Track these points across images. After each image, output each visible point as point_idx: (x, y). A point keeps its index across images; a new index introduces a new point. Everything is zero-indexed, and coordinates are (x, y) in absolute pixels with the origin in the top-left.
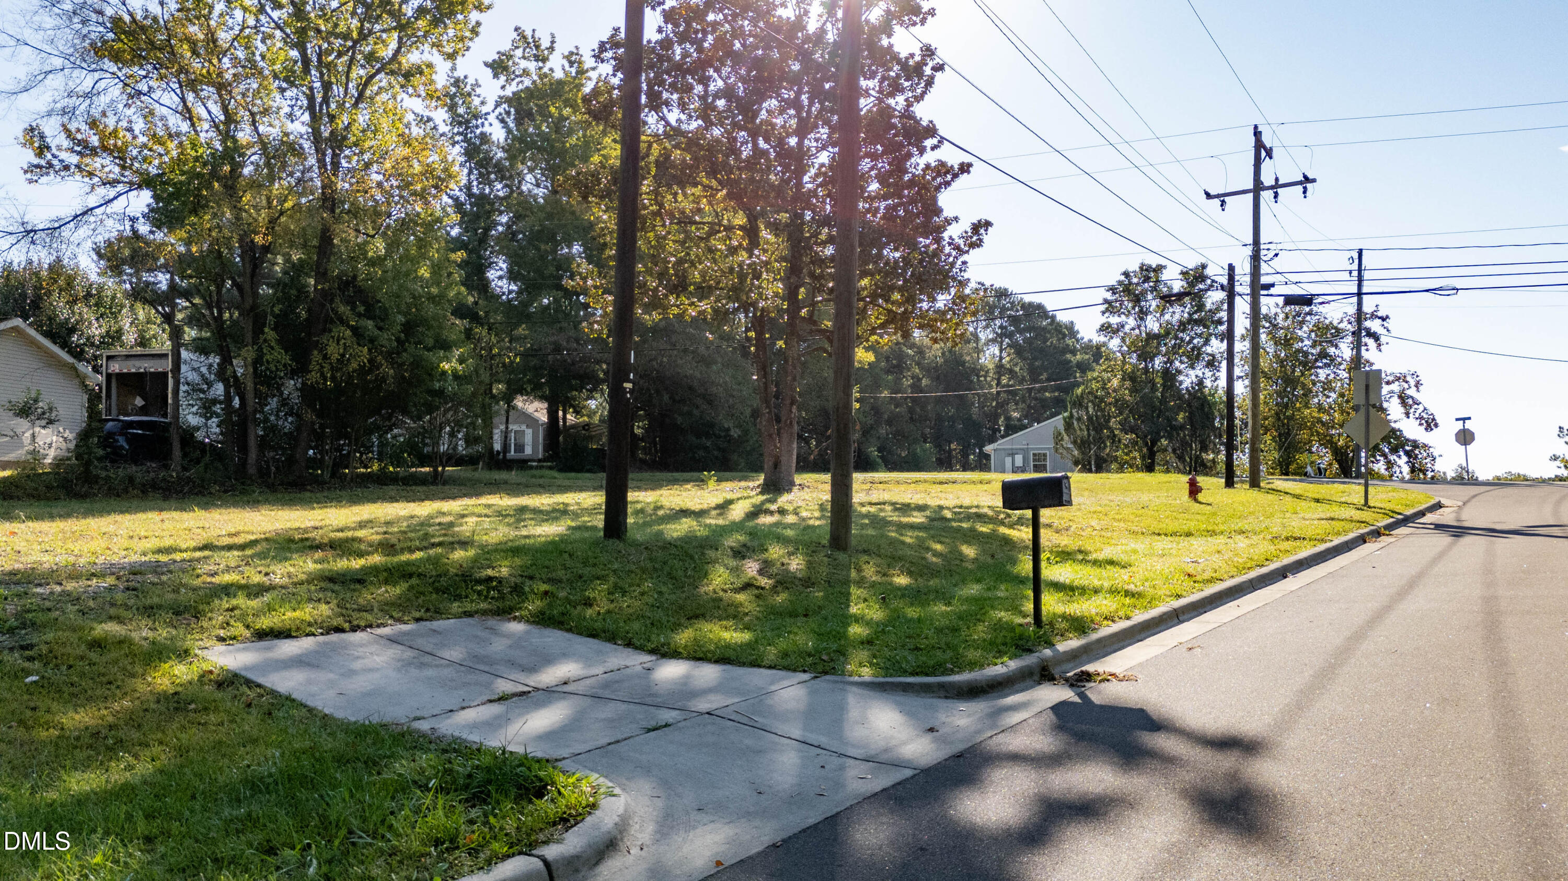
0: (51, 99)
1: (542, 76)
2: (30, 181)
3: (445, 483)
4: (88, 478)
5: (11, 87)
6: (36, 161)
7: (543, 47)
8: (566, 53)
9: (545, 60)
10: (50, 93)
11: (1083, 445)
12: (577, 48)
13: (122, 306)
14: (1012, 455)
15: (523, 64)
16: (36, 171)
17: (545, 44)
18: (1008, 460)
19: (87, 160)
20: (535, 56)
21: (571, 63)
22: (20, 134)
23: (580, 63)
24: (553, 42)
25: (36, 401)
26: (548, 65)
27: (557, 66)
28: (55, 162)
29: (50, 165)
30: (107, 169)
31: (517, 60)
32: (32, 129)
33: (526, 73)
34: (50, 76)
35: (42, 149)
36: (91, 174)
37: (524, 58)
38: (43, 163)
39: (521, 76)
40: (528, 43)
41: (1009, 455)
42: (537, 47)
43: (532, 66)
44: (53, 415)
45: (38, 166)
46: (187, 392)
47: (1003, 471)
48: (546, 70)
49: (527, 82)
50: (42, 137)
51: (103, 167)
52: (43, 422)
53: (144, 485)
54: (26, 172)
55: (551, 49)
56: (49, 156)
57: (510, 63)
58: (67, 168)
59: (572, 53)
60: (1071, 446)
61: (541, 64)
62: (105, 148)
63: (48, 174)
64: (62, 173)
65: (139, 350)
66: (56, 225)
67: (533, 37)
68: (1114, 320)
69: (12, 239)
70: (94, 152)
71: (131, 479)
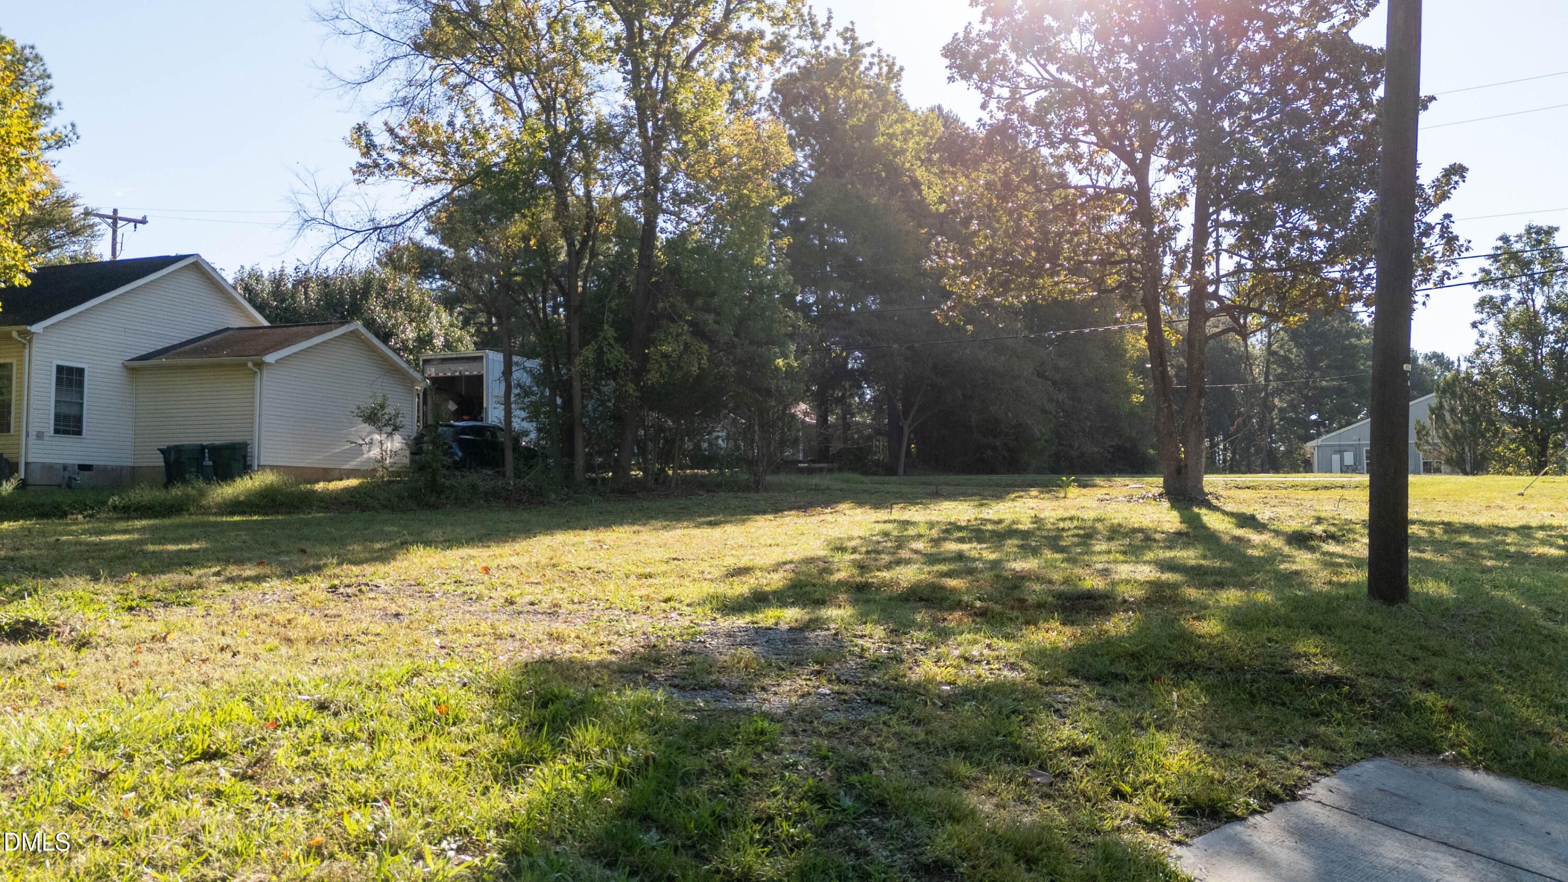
0: (392, 89)
1: (818, 56)
2: (358, 182)
3: (766, 490)
4: (434, 487)
5: (358, 78)
6: (363, 161)
7: (819, 25)
8: (841, 30)
9: (820, 38)
10: (392, 83)
11: (1457, 440)
12: (852, 23)
13: (430, 310)
14: (1341, 451)
15: (799, 44)
16: (363, 171)
17: (821, 19)
18: (1336, 458)
19: (408, 159)
20: (812, 33)
21: (846, 40)
22: (348, 135)
23: (854, 39)
24: (830, 18)
25: (382, 407)
26: (824, 43)
27: (833, 42)
28: (381, 161)
29: (377, 165)
30: (425, 168)
31: (792, 40)
32: (359, 128)
33: (801, 52)
34: (393, 64)
35: (370, 147)
36: (415, 173)
37: (799, 37)
38: (369, 162)
39: (796, 56)
40: (804, 21)
41: (1336, 452)
42: (813, 24)
43: (807, 45)
44: (398, 420)
45: (365, 166)
46: (519, 395)
47: (1330, 471)
48: (821, 49)
49: (802, 62)
50: (368, 135)
51: (422, 165)
52: (389, 429)
53: (486, 494)
54: (354, 172)
55: (828, 25)
56: (374, 154)
57: (785, 43)
58: (390, 166)
59: (847, 29)
60: (1437, 441)
61: (816, 43)
62: (424, 145)
63: (373, 174)
64: (386, 173)
65: (449, 354)
66: (398, 222)
67: (809, 13)
68: (1497, 293)
69: (359, 237)
70: (414, 151)
71: (474, 487)
